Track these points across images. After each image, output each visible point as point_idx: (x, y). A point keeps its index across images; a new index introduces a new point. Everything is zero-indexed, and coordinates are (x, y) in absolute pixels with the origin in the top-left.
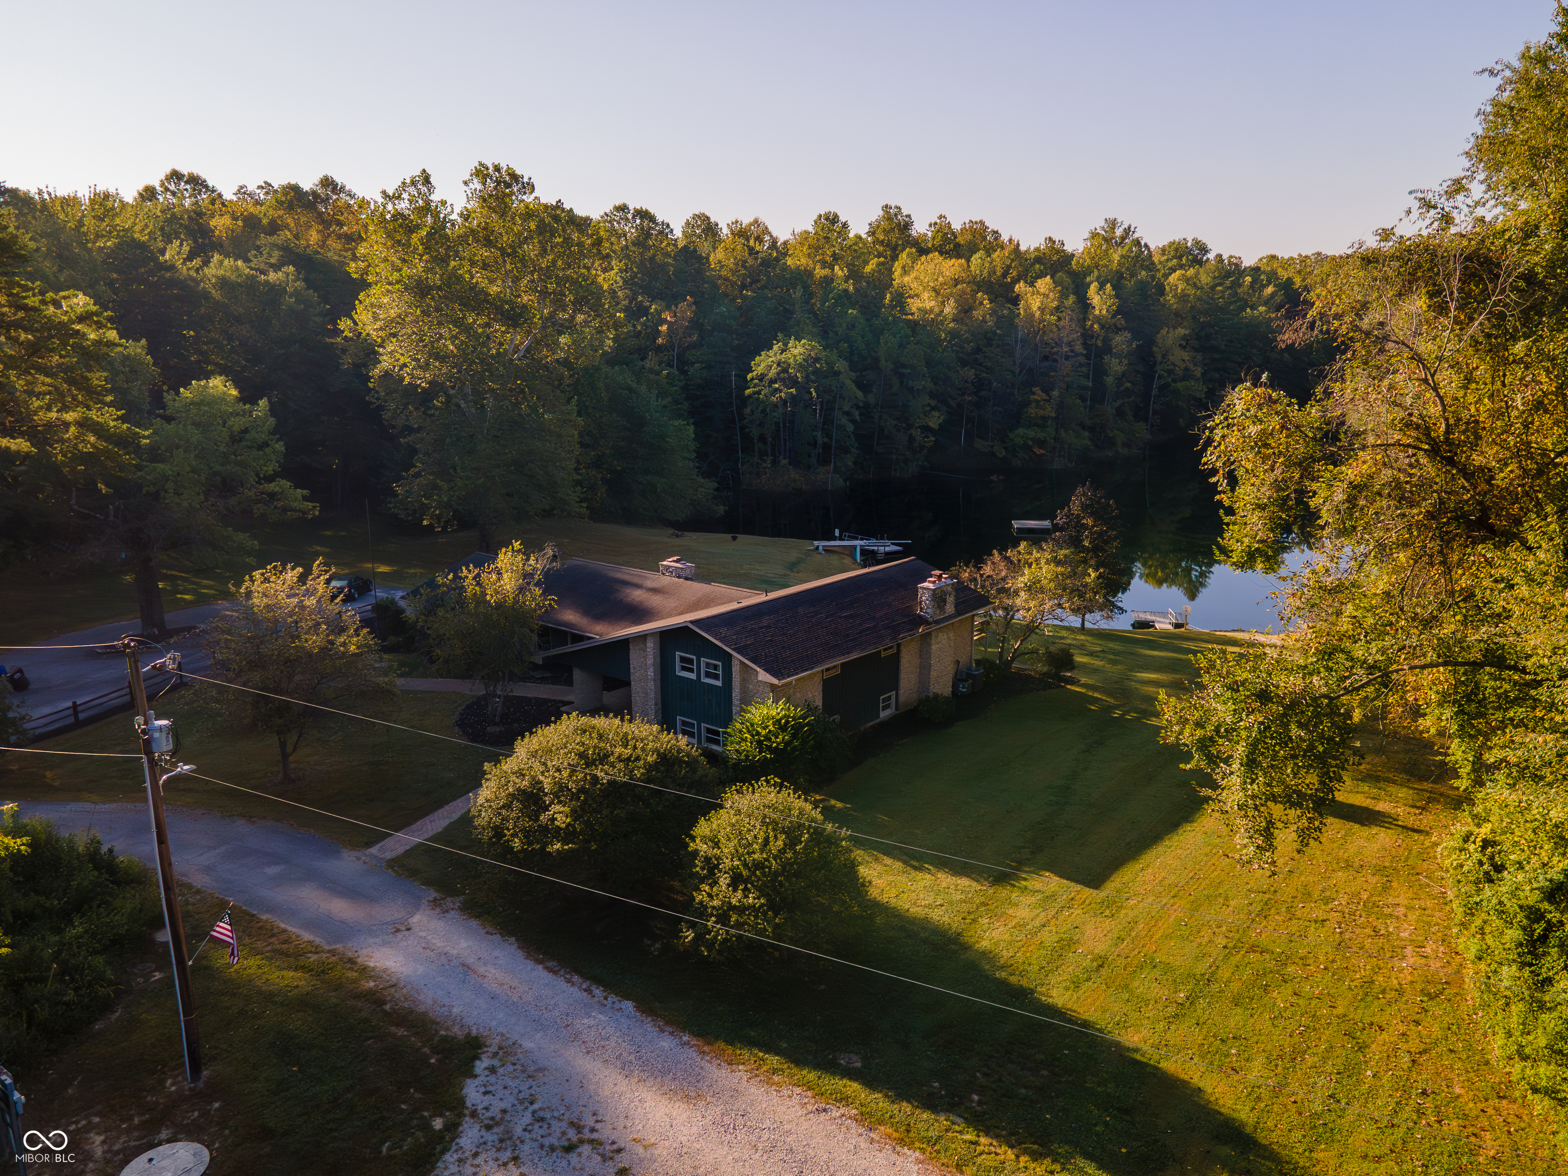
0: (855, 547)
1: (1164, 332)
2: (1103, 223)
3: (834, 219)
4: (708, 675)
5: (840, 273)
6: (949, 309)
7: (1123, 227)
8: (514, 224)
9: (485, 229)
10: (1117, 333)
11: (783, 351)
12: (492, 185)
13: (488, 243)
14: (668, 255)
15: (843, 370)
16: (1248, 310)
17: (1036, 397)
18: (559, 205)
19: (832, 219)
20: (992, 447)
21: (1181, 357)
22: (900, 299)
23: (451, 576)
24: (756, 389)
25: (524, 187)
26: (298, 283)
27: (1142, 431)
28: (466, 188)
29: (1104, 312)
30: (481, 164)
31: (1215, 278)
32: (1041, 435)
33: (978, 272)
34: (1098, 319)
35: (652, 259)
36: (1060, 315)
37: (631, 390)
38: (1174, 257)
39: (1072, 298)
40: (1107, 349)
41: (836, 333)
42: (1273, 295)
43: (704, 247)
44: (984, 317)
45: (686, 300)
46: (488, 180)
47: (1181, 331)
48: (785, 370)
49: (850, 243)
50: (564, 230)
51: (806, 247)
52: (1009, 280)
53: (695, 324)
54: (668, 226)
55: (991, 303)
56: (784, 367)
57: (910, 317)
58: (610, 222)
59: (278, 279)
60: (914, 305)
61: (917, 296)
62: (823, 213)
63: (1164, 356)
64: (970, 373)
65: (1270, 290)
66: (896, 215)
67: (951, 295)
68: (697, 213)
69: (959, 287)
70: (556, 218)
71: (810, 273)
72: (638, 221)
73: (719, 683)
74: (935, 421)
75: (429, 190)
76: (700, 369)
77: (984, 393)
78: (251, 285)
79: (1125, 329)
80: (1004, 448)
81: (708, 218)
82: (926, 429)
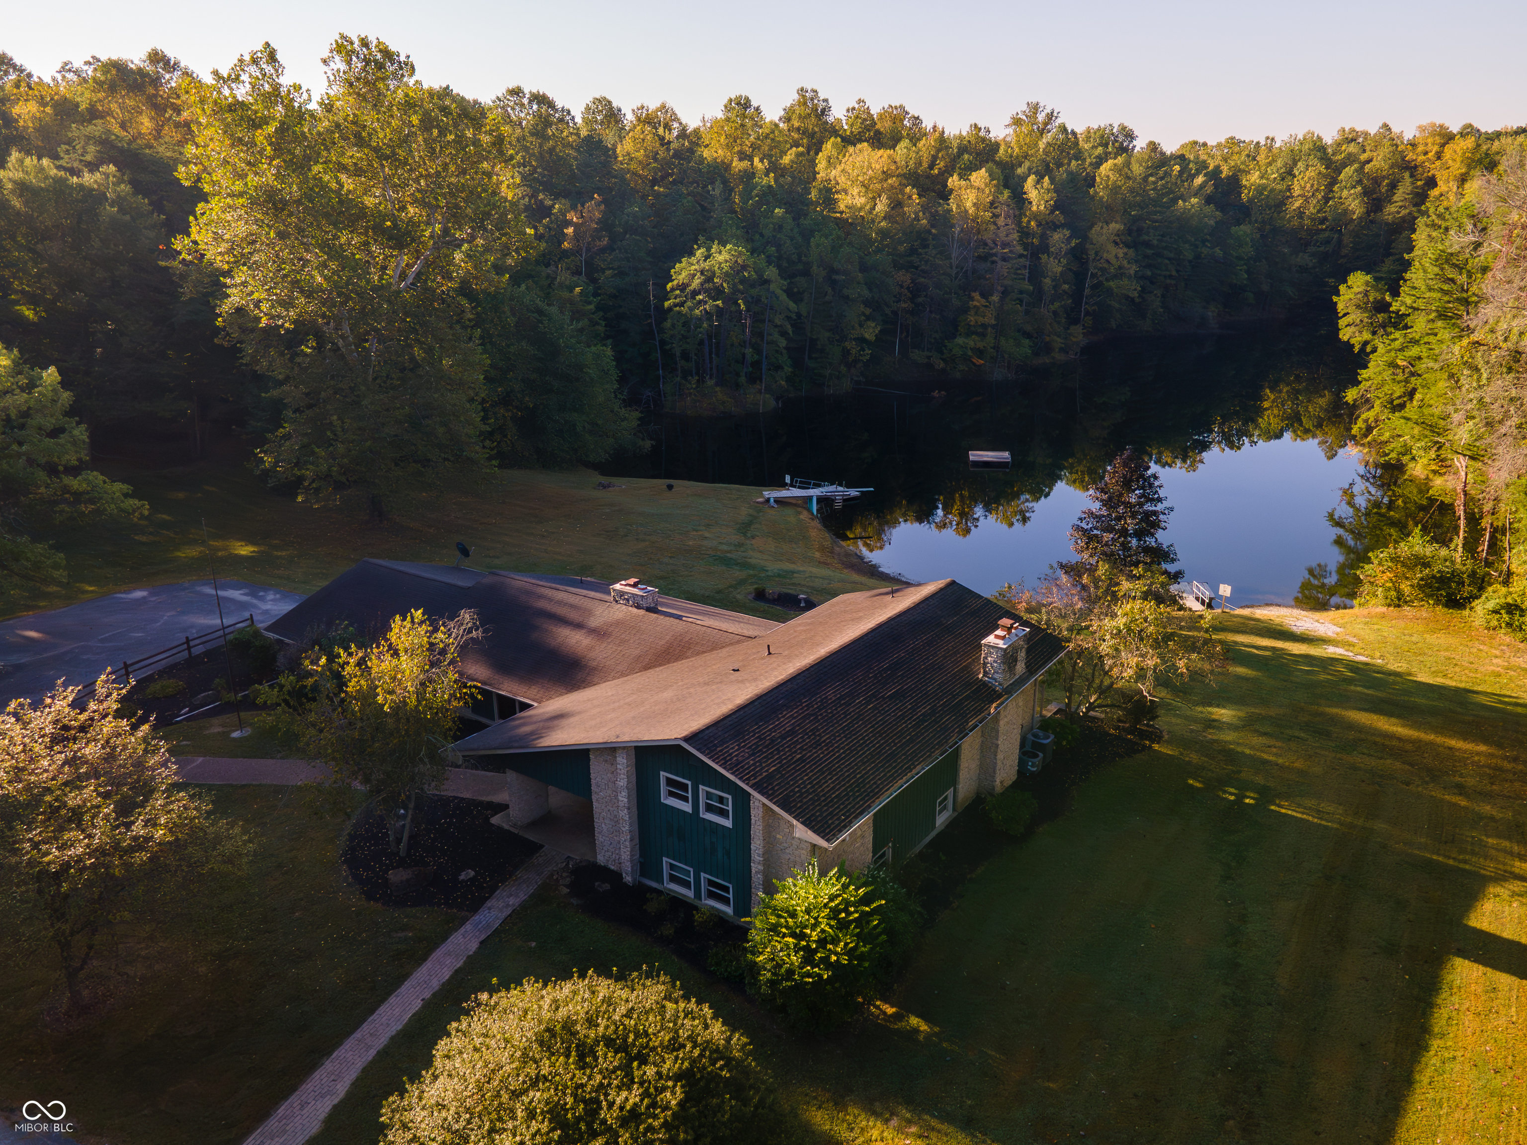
0: (811, 498)
1: (1097, 228)
2: (1025, 108)
3: (745, 104)
4: (709, 808)
5: (760, 165)
6: (881, 207)
7: (1046, 111)
8: (392, 116)
9: (354, 123)
10: (1056, 231)
11: (707, 257)
12: (359, 65)
13: (360, 142)
14: (569, 145)
15: (773, 278)
16: (1180, 202)
17: (976, 303)
18: (446, 92)
19: (743, 104)
20: (929, 357)
21: (1116, 254)
22: (828, 196)
23: (323, 661)
24: (678, 300)
25: (401, 68)
26: (123, 186)
27: (1078, 335)
28: (326, 68)
29: (1042, 208)
30: (343, 37)
31: (1148, 167)
32: (980, 345)
33: (903, 163)
34: (1035, 216)
35: (552, 150)
36: (995, 211)
37: (540, 312)
38: (1100, 145)
39: (1006, 193)
40: (1044, 248)
41: (762, 235)
42: (1202, 186)
43: (609, 137)
44: (916, 214)
45: (593, 198)
46: (354, 58)
47: (1115, 226)
48: (710, 279)
49: (767, 131)
50: (456, 126)
51: (723, 137)
52: (936, 171)
53: (605, 225)
54: (569, 112)
55: (920, 198)
56: (709, 276)
57: (838, 215)
58: (503, 108)
59: (96, 181)
60: (844, 202)
61: (845, 191)
62: (733, 97)
63: (1096, 253)
64: (904, 277)
65: (1199, 180)
66: (812, 99)
67: (883, 190)
68: (598, 97)
69: (890, 181)
70: (445, 110)
71: (728, 167)
72: (535, 107)
73: (728, 823)
74: (870, 332)
75: (277, 71)
76: (612, 277)
77: (920, 300)
78: (60, 189)
79: (1063, 226)
80: (942, 359)
81: (610, 102)
82: (862, 340)
